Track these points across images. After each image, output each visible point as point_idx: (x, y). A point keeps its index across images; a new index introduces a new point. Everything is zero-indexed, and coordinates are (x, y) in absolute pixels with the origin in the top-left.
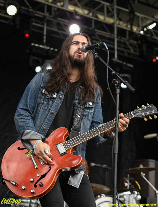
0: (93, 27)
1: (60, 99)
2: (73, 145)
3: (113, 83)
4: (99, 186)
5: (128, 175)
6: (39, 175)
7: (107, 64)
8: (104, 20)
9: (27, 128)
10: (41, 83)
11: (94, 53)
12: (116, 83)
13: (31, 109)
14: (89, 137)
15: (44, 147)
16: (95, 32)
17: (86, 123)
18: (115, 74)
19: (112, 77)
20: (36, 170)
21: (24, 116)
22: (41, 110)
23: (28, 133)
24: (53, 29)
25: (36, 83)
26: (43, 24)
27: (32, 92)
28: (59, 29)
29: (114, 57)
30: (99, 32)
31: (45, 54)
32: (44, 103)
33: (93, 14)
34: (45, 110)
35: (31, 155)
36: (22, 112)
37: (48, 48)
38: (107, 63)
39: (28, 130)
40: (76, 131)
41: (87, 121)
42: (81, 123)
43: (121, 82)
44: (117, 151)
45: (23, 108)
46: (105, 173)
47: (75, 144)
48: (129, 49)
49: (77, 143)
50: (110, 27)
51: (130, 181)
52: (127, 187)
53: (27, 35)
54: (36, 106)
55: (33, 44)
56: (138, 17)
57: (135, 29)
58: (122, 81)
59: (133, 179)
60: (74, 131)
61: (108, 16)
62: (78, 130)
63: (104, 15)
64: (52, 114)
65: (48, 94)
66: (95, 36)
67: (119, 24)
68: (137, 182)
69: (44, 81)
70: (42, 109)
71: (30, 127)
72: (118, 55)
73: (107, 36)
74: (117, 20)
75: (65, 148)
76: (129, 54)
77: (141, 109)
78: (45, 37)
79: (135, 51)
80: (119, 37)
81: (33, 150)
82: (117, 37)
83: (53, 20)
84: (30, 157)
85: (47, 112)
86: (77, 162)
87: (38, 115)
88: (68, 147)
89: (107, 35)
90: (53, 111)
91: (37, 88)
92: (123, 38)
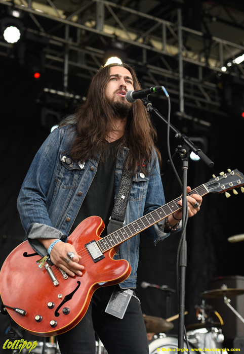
0: (145, 61)
1: (92, 170)
2: (113, 244)
3: (178, 151)
4: (155, 320)
5: (203, 302)
6: (61, 297)
7: (167, 121)
8: (163, 49)
9: (37, 220)
10: (59, 146)
11: (146, 103)
12: (183, 153)
13: (44, 188)
14: (138, 230)
15: (66, 249)
16: (148, 69)
17: (134, 208)
18: (180, 137)
19: (175, 142)
20: (56, 288)
21: (31, 201)
22: (61, 190)
23: (37, 228)
24: (79, 65)
25: (50, 146)
26: (63, 57)
27: (44, 160)
28: (89, 65)
29: (179, 110)
30: (154, 69)
31: (66, 106)
32: (64, 179)
33: (144, 39)
34: (68, 190)
35: (46, 264)
36: (27, 193)
37: (71, 96)
38: (167, 119)
39: (37, 224)
40: (118, 220)
41: (137, 205)
42: (126, 208)
43: (191, 150)
44: (184, 262)
45: (29, 187)
46: (166, 299)
47: (116, 242)
48: (204, 97)
49: (119, 240)
50: (172, 61)
51: (207, 312)
52: (201, 320)
53: (37, 75)
54: (52, 184)
55: (46, 90)
56: (218, 44)
57: (212, 64)
58: (192, 148)
59: (210, 307)
60: (115, 221)
61: (169, 43)
62: (120, 219)
63: (161, 41)
64: (79, 195)
65: (71, 163)
66: (147, 75)
67: (186, 56)
68: (217, 314)
69: (64, 142)
70: (63, 188)
71: (41, 218)
72: (185, 107)
73: (167, 76)
74: (183, 50)
75: (101, 249)
76: (203, 104)
77: (219, 179)
78: (66, 78)
79: (213, 99)
80: (187, 77)
81: (49, 255)
82: (184, 77)
83: (80, 50)
84: (45, 267)
85: (70, 193)
86: (122, 271)
87: (56, 197)
88: (105, 248)
89: (168, 73)
90: (81, 190)
91: (53, 154)
92: (193, 79)
